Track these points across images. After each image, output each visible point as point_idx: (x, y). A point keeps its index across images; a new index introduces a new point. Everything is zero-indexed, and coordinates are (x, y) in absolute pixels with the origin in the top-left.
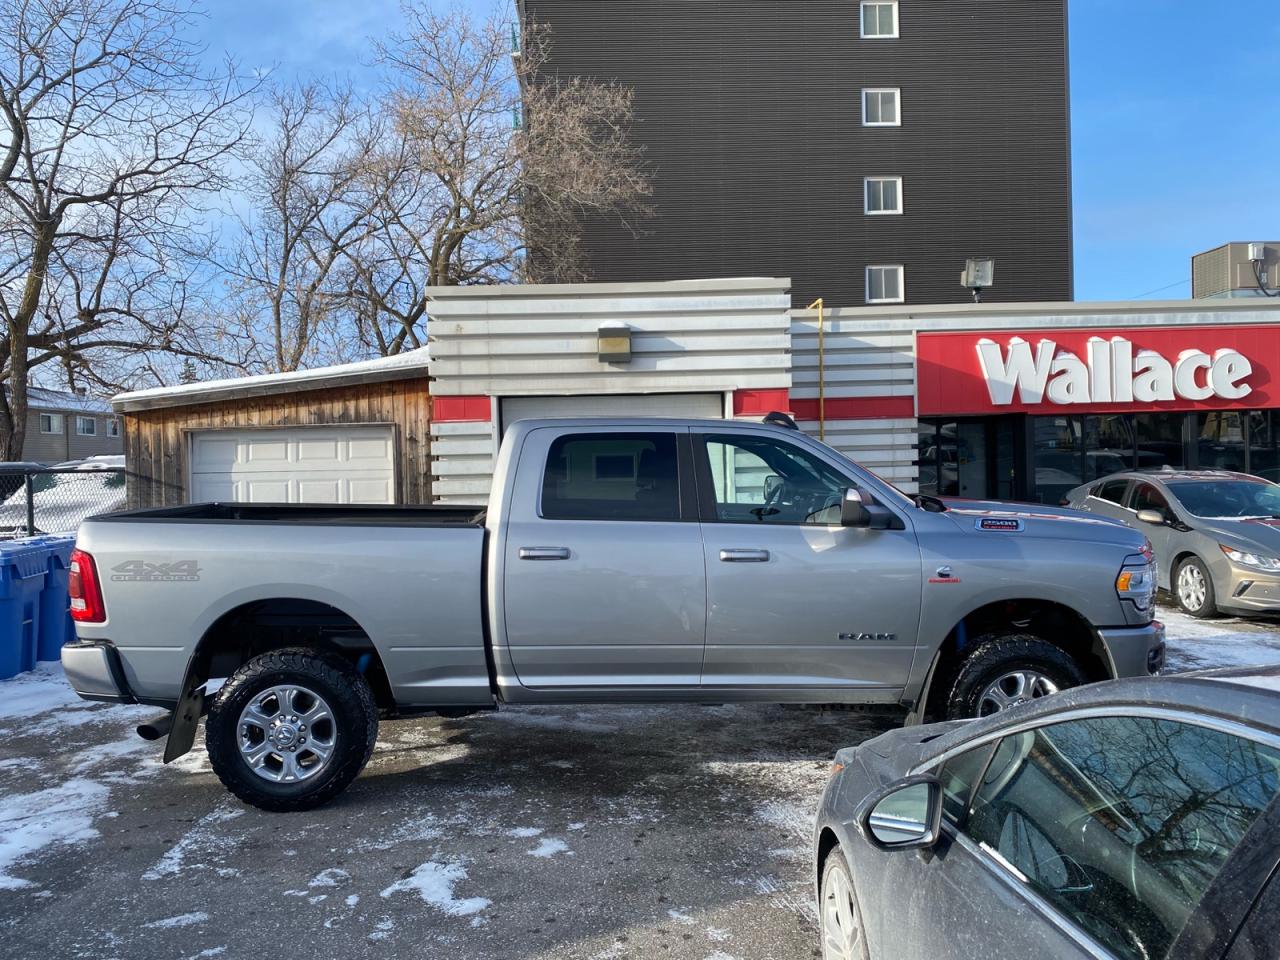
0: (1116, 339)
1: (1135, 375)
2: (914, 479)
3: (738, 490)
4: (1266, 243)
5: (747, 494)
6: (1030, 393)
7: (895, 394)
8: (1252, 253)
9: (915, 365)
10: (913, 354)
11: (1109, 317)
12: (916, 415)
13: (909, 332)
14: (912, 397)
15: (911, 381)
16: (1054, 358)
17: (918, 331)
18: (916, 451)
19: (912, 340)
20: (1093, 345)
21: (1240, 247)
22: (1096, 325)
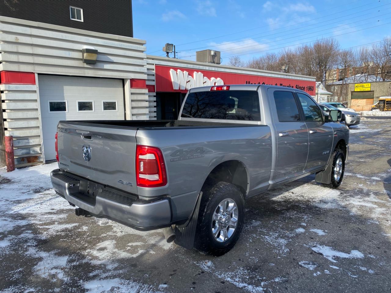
0: (199, 73)
1: (204, 83)
2: (155, 112)
3: (133, 115)
4: (215, 51)
5: (135, 116)
6: (183, 87)
7: (150, 84)
8: (212, 53)
9: (155, 75)
10: (154, 72)
11: (198, 66)
12: (156, 91)
13: (153, 64)
14: (154, 86)
15: (154, 80)
16: (188, 77)
17: (156, 64)
18: (155, 103)
19: (153, 67)
20: (195, 73)
21: (210, 51)
22: (195, 68)
